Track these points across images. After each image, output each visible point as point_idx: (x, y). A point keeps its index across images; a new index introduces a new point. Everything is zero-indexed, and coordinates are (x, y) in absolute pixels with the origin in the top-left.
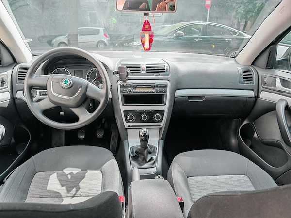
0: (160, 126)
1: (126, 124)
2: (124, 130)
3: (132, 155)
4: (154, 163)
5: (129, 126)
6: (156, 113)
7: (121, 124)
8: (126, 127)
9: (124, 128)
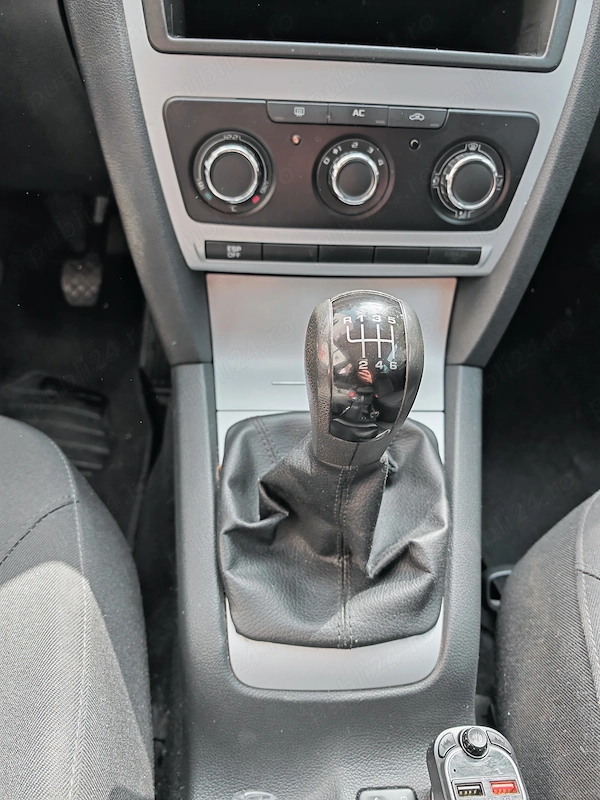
0: (473, 257)
1: (192, 236)
2: (176, 285)
3: (233, 517)
4: (421, 603)
5: (214, 250)
6: (458, 146)
7: (147, 230)
8: (195, 260)
9: (171, 270)
